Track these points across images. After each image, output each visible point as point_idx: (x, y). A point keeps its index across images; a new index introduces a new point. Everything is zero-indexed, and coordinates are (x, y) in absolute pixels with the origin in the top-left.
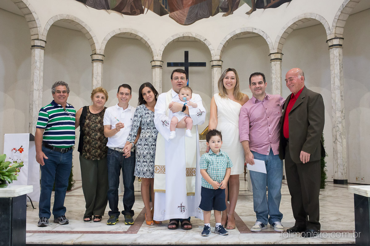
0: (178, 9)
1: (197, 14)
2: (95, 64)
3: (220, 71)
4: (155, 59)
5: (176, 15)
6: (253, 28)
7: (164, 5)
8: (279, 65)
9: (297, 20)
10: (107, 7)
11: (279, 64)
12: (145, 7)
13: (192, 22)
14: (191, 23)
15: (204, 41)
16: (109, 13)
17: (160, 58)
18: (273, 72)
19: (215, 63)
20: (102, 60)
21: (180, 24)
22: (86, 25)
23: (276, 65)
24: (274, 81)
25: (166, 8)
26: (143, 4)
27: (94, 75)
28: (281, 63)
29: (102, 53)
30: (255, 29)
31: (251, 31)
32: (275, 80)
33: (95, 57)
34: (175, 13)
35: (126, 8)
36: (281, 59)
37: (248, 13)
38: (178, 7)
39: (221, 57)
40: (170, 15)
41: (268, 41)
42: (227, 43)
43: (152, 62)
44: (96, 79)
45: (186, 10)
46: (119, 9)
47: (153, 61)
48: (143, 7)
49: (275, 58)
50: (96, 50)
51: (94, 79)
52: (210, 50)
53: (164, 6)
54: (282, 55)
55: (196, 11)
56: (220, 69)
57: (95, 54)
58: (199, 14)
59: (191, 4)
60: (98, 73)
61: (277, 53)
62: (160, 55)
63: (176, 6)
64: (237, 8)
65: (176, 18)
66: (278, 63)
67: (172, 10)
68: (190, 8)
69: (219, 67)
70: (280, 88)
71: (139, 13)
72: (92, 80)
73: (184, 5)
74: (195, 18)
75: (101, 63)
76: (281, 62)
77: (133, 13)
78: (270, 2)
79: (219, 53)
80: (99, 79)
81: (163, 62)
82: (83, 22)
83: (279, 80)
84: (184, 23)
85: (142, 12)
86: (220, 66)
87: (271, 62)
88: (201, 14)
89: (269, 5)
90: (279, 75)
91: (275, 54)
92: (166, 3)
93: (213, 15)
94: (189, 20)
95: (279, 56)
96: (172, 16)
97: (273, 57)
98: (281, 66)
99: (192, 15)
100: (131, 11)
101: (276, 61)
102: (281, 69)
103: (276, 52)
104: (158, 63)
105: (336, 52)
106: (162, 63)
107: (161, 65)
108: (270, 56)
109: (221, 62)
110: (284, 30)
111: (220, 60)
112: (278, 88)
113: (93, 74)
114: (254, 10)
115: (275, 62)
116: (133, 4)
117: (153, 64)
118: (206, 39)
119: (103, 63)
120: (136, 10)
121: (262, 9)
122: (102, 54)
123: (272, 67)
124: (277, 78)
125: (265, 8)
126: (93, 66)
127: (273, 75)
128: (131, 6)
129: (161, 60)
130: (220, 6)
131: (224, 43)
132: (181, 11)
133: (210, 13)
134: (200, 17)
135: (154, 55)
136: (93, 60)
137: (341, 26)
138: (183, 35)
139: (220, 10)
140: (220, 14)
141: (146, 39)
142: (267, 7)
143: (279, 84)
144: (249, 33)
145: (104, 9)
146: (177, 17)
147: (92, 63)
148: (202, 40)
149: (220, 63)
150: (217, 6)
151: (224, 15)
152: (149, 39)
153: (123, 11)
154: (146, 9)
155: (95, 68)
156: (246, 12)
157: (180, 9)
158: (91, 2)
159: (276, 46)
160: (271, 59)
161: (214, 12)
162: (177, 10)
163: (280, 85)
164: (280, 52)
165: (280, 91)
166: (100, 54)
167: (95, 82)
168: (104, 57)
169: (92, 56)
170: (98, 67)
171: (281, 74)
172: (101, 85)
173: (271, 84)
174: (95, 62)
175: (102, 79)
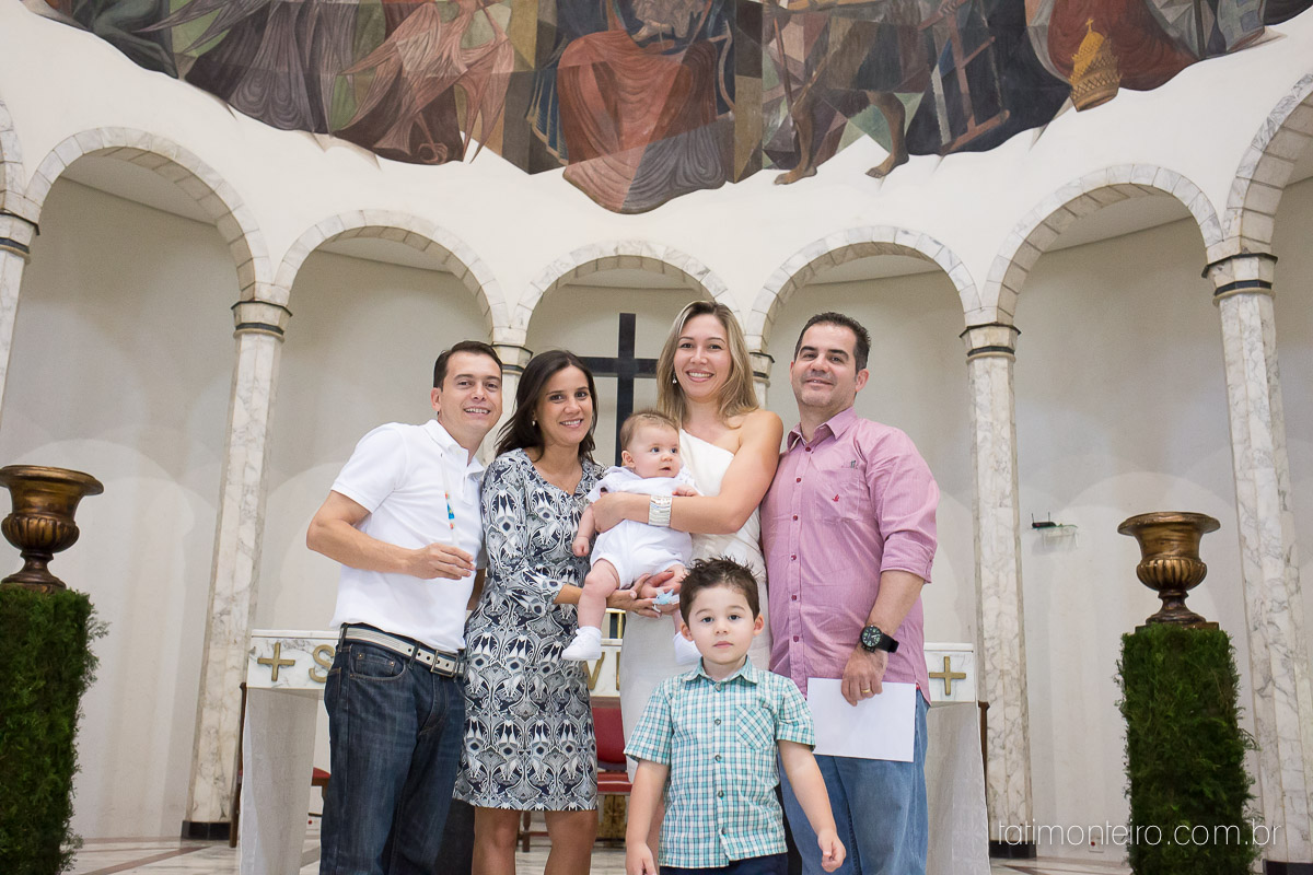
0: (602, 151)
1: (674, 172)
2: (248, 342)
4: (499, 337)
5: (590, 172)
6: (896, 230)
7: (545, 133)
8: (1005, 376)
9: (1077, 193)
10: (315, 122)
11: (1004, 368)
12: (469, 137)
13: (654, 203)
14: (648, 204)
15: (698, 278)
16: (324, 149)
17: (520, 339)
18: (978, 399)
20: (279, 330)
21: (606, 207)
22: (222, 182)
23: (993, 374)
24: (985, 438)
25: (553, 144)
26: (461, 126)
27: (238, 387)
28: (1010, 369)
29: (282, 300)
30: (906, 233)
31: (889, 240)
32: (988, 434)
33: (251, 314)
34: (587, 166)
35: (392, 132)
36: (1009, 350)
37: (876, 173)
38: (602, 146)
39: (764, 342)
40: (569, 172)
41: (959, 277)
42: (792, 287)
44: (245, 402)
45: (633, 157)
46: (365, 135)
48: (462, 135)
49: (988, 344)
50: (257, 285)
51: (238, 402)
53: (545, 138)
54: (1014, 332)
55: (671, 163)
57: (252, 301)
58: (680, 172)
59: (653, 136)
60: (255, 379)
61: (996, 325)
62: (522, 323)
63: (592, 140)
64: (831, 152)
65: (593, 187)
66: (1002, 363)
67: (576, 154)
68: (648, 150)
70: (1009, 465)
71: (445, 157)
72: (231, 409)
73: (623, 138)
74: (667, 189)
75: (272, 339)
76: (1012, 361)
77: (419, 154)
78: (965, 130)
79: (760, 324)
80: (261, 403)
82: (210, 170)
83: (1006, 433)
84: (621, 207)
85: (457, 153)
87: (969, 362)
88: (688, 172)
89: (962, 140)
90: (1004, 415)
91: (986, 330)
92: (554, 125)
94: (641, 193)
95: (1002, 337)
96: (574, 177)
97: (978, 339)
98: (1011, 377)
99: (655, 176)
100: (413, 145)
101: (993, 357)
102: (1012, 390)
103: (993, 319)
104: (511, 357)
105: (1247, 312)
108: (965, 337)
109: (765, 361)
110: (1025, 234)
111: (761, 354)
112: (1003, 466)
113: (234, 383)
114: (900, 159)
115: (989, 360)
116: (423, 123)
118: (707, 271)
119: (281, 341)
120: (432, 145)
121: (934, 158)
122: (278, 301)
123: (976, 380)
124: (995, 423)
125: (942, 151)
126: (237, 351)
127: (977, 410)
128: (416, 126)
129: (522, 343)
130: (765, 143)
131: (778, 286)
132: (610, 159)
133: (728, 170)
134: (688, 184)
135: (495, 324)
136: (241, 326)
137: (1265, 211)
138: (616, 250)
139: (766, 160)
140: (767, 176)
141: (467, 260)
142: (954, 148)
143: (1005, 448)
144: (878, 248)
145: (304, 127)
146: (596, 179)
147: (237, 337)
148: (691, 272)
149: (762, 365)
150: (754, 145)
151: (781, 180)
152: (477, 260)
153: (382, 144)
154: (473, 145)
155: (245, 359)
156: (867, 170)
157: (607, 152)
158: (251, 99)
159: (992, 295)
160: (968, 350)
161: (740, 166)
162: (598, 155)
163: (1009, 454)
164: (1006, 323)
165: (1009, 476)
166: (273, 302)
167: (240, 416)
168: (288, 316)
169: (237, 308)
170: (258, 355)
171: (1012, 410)
172: (264, 431)
173: (974, 449)
174: (246, 333)
175: (271, 404)
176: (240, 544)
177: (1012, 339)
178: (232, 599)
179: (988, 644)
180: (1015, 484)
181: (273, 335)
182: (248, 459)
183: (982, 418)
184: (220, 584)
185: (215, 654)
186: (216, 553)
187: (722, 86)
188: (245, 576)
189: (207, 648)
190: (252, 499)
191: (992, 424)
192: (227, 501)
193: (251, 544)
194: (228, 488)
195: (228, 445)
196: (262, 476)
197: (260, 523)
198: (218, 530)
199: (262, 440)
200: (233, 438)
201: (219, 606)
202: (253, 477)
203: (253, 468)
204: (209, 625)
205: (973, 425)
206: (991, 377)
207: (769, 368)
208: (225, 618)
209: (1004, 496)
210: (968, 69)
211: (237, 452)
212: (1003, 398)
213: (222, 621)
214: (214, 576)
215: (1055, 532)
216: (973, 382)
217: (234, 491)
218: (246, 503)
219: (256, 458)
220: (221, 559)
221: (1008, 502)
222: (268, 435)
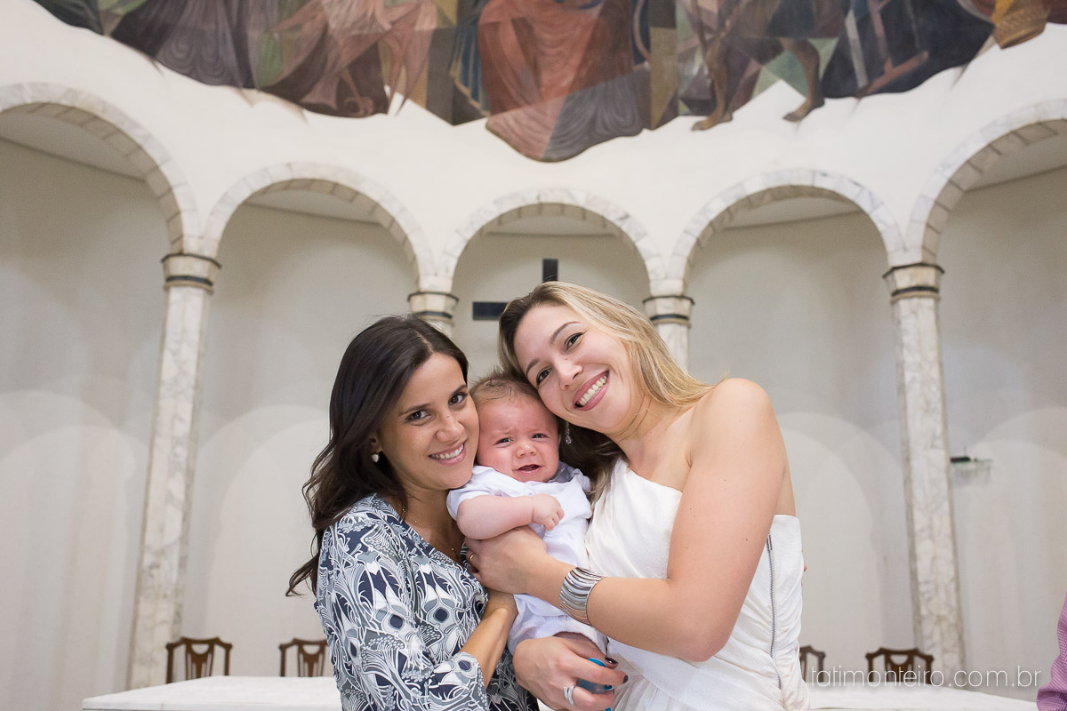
0: (522, 102)
1: (593, 121)
2: (176, 294)
3: (685, 340)
4: (425, 284)
5: (512, 123)
6: (814, 173)
7: (466, 85)
8: (931, 316)
9: (1004, 131)
10: (243, 78)
11: (930, 308)
12: (393, 90)
13: (574, 151)
14: (568, 153)
15: (618, 224)
16: (251, 103)
17: (446, 286)
18: (906, 339)
19: (662, 307)
20: (208, 282)
21: (528, 156)
22: (149, 137)
23: (919, 314)
24: (913, 379)
25: (475, 96)
26: (386, 80)
27: (167, 339)
28: (937, 309)
29: (211, 251)
30: (825, 175)
31: (806, 182)
32: (916, 374)
33: (180, 266)
34: (508, 118)
35: (319, 87)
36: (934, 290)
37: (792, 117)
38: (523, 97)
39: (685, 285)
40: (491, 122)
41: (881, 218)
42: (711, 230)
43: (413, 298)
44: (175, 353)
45: (553, 108)
46: (292, 90)
47: (419, 293)
48: (387, 89)
49: (914, 284)
50: (185, 239)
51: (167, 354)
52: (644, 255)
53: (466, 91)
54: (939, 272)
55: (590, 113)
56: (683, 329)
57: (181, 254)
58: (599, 122)
59: (571, 88)
60: (184, 330)
61: (922, 265)
62: (447, 270)
63: (513, 92)
64: (747, 96)
65: (513, 136)
66: (927, 303)
67: (497, 106)
68: (567, 101)
69: (680, 324)
70: (939, 406)
71: (371, 110)
72: (160, 361)
73: (543, 89)
74: (586, 138)
75: (201, 292)
76: (937, 300)
77: (345, 107)
78: (882, 73)
79: (679, 267)
80: (189, 354)
81: (457, 299)
82: (136, 125)
83: (935, 373)
84: (542, 155)
85: (382, 106)
86: (681, 318)
87: (893, 303)
88: (607, 121)
89: (879, 82)
90: (932, 355)
91: (911, 270)
92: (475, 78)
93: (654, 123)
94: (563, 142)
95: (928, 277)
96: (497, 129)
97: (903, 280)
98: (938, 317)
99: (575, 125)
100: (340, 98)
101: (920, 297)
102: (939, 330)
103: (918, 259)
104: (437, 304)
106: (452, 302)
107: (450, 312)
108: (889, 278)
109: (686, 304)
110: (949, 173)
111: (681, 297)
112: (932, 407)
113: (163, 336)
114: (816, 102)
115: (915, 301)
116: (348, 77)
117: (419, 304)
118: (627, 216)
119: (210, 292)
120: (358, 99)
121: (850, 101)
122: (207, 254)
123: (903, 321)
124: (923, 364)
125: (859, 94)
126: (166, 304)
127: (905, 352)
128: (342, 83)
129: (447, 288)
130: (682, 92)
131: (698, 229)
132: (530, 110)
133: (644, 117)
134: (606, 133)
135: (421, 271)
136: (171, 279)
138: (538, 198)
139: (683, 107)
140: (683, 123)
141: (393, 210)
142: (871, 90)
143: (934, 388)
144: (795, 191)
145: (231, 82)
146: (516, 128)
147: (167, 289)
148: (612, 217)
149: (684, 307)
150: (671, 93)
151: (699, 127)
152: (403, 209)
153: (308, 99)
154: (397, 99)
155: (174, 311)
156: (784, 113)
157: (528, 103)
158: (180, 56)
159: (916, 236)
160: (893, 288)
161: (657, 113)
162: (517, 105)
163: (939, 394)
164: (931, 263)
165: (939, 418)
166: (201, 254)
167: (169, 369)
168: (217, 267)
169: (166, 261)
170: (187, 307)
171: (940, 348)
172: (193, 383)
173: (902, 389)
174: (176, 286)
175: (200, 356)
176: (169, 497)
177: (937, 279)
178: (161, 553)
179: (923, 588)
180: (945, 425)
181: (200, 287)
182: (177, 410)
183: (910, 358)
184: (150, 538)
185: (145, 608)
186: (146, 505)
187: (638, 38)
188: (174, 528)
189: (137, 602)
190: (182, 452)
191: (920, 365)
192: (156, 453)
193: (179, 494)
194: (158, 441)
195: (157, 397)
196: (192, 427)
197: (190, 474)
198: (148, 482)
199: (191, 392)
200: (163, 390)
201: (148, 560)
202: (183, 429)
203: (181, 420)
204: (139, 579)
205: (900, 365)
206: (917, 317)
207: (690, 310)
208: (154, 572)
209: (934, 438)
210: (885, 14)
211: (166, 404)
212: (930, 338)
213: (152, 576)
214: (144, 528)
215: (970, 466)
216: (899, 322)
217: (163, 443)
218: (176, 455)
219: (186, 410)
220: (150, 512)
221: (939, 443)
222: (197, 386)
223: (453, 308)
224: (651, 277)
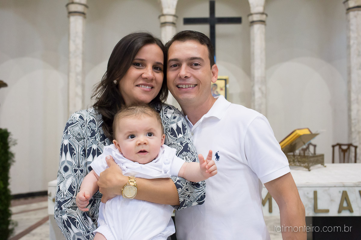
2: (73, 19)
3: (264, 30)
4: (165, 12)
17: (173, 12)
18: (352, 27)
19: (256, 18)
20: (84, 14)
23: (358, 17)
24: (354, 43)
27: (71, 36)
29: (84, 2)
32: (355, 41)
33: (73, 8)
39: (265, 8)
43: (161, 17)
44: (74, 41)
47: (163, 15)
49: (357, 5)
51: (71, 41)
56: (263, 26)
57: (73, 3)
60: (77, 33)
62: (173, 6)
69: (262, 24)
72: (68, 45)
75: (82, 17)
80: (79, 41)
81: (177, 17)
86: (262, 22)
87: (347, 13)
97: (352, 4)
101: (359, 10)
104: (170, 19)
106: (175, 18)
107: (175, 22)
108: (346, 3)
109: (265, 16)
111: (262, 14)
113: (69, 35)
115: (357, 12)
117: (163, 20)
119: (85, 17)
123: (351, 20)
126: (69, 23)
127: (351, 32)
135: (163, 6)
136: (70, 13)
147: (69, 17)
149: (263, 17)
155: (72, 25)
160: (347, 7)
166: (80, 3)
167: (72, 47)
168: (87, 8)
169: (68, 6)
170: (77, 24)
172: (81, 52)
173: (349, 47)
174: (72, 15)
175: (84, 42)
176: (76, 94)
182: (77, 62)
183: (353, 35)
184: (71, 109)
188: (79, 105)
190: (80, 78)
191: (357, 37)
195: (69, 58)
196: (82, 68)
197: (83, 86)
198: (68, 89)
199: (81, 55)
200: (71, 55)
202: (79, 69)
203: (78, 66)
205: (349, 38)
206: (357, 19)
207: (266, 18)
211: (73, 60)
214: (68, 106)
216: (349, 21)
217: (72, 75)
218: (78, 79)
219: (80, 62)
220: (70, 100)
222: (83, 53)
223: (176, 20)
224: (251, 6)
